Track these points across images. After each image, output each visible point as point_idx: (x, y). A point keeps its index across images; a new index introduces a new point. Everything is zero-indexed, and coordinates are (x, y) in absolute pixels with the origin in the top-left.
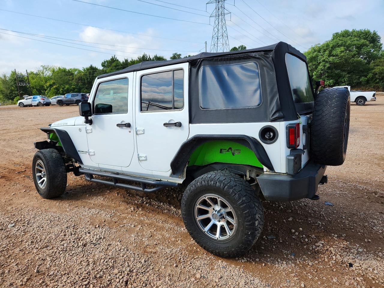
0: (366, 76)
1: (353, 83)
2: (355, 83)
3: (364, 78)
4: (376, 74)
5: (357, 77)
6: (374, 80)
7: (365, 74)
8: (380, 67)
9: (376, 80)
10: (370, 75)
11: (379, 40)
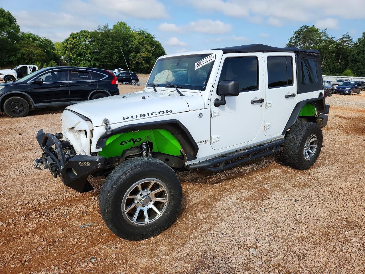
0: (15, 56)
1: (4, 62)
2: (6, 62)
3: (14, 57)
4: (24, 55)
5: (7, 56)
6: (24, 60)
7: (14, 53)
8: (26, 49)
9: (25, 60)
10: (19, 55)
11: (15, 22)
